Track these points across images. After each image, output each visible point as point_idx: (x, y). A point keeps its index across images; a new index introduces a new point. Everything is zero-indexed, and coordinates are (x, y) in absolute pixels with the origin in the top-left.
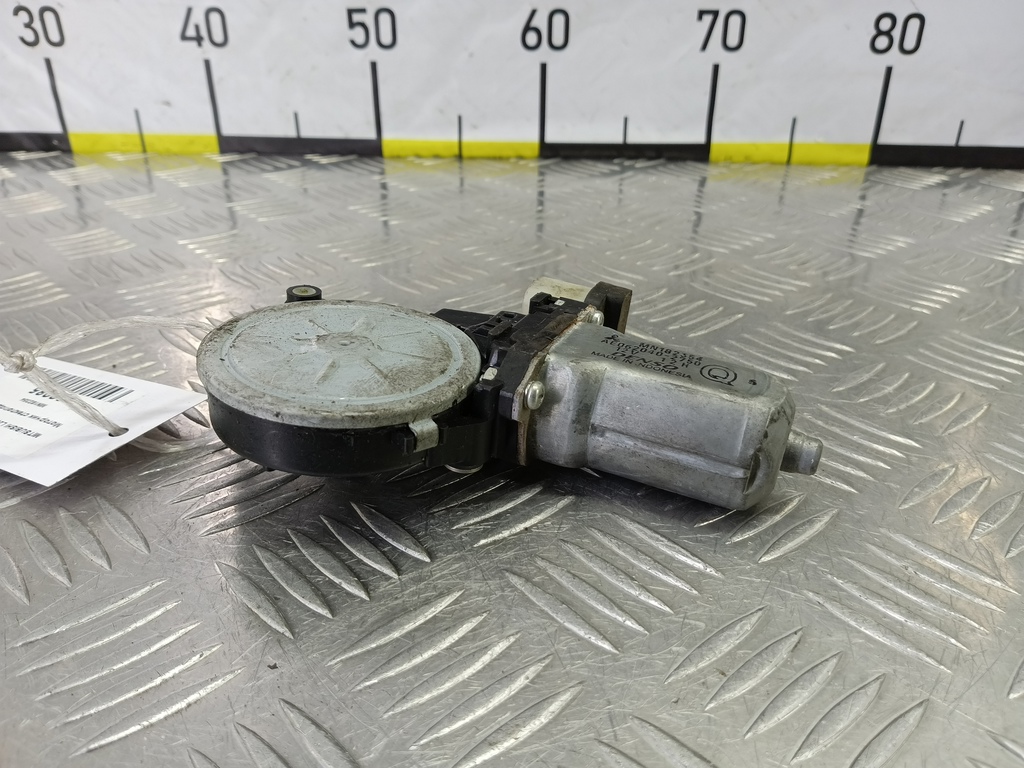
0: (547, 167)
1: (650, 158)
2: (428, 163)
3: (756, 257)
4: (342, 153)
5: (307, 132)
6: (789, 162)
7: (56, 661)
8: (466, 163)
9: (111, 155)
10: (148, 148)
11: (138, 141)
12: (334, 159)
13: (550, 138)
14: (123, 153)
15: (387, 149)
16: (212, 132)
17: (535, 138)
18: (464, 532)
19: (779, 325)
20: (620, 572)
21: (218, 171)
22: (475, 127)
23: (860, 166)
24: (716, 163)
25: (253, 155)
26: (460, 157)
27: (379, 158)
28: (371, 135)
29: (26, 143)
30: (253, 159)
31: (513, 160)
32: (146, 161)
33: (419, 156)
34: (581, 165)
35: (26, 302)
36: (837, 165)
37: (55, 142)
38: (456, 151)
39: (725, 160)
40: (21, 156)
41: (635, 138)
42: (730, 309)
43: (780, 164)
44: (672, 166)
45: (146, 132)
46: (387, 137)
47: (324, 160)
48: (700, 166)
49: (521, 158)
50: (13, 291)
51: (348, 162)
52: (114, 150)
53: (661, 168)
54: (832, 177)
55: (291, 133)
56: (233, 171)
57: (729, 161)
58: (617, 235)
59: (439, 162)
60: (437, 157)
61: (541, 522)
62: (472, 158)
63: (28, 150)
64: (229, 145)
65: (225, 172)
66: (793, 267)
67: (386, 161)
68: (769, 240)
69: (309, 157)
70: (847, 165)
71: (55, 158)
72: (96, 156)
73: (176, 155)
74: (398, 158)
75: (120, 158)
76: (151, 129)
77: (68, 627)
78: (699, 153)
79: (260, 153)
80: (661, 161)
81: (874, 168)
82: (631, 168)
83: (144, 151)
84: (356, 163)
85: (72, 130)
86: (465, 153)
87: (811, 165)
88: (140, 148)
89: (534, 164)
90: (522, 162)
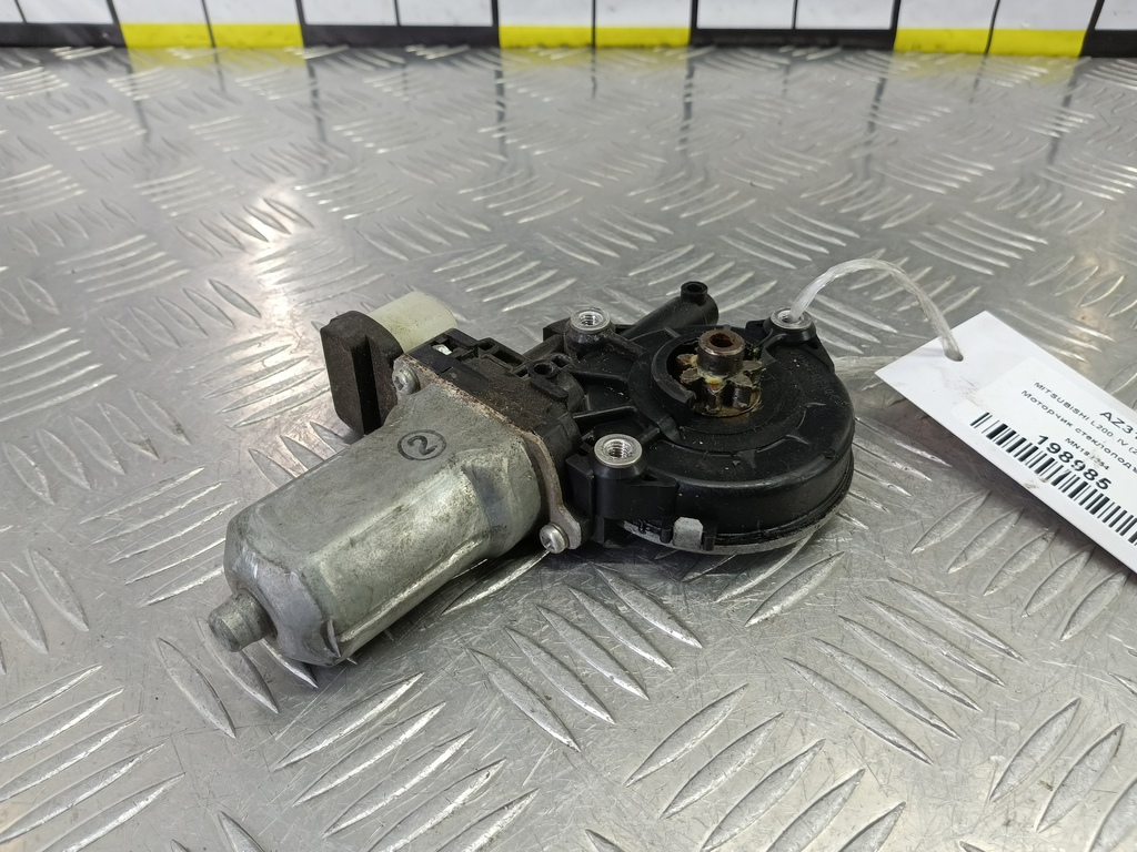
0: (700, 59)
1: (824, 47)
2: (556, 56)
3: (979, 200)
4: (451, 45)
5: (410, 18)
6: (986, 52)
7: (330, 786)
8: (600, 54)
9: (176, 53)
10: (217, 42)
11: (205, 32)
12: (443, 52)
13: (703, 23)
14: (189, 48)
15: (505, 37)
16: (295, 20)
17: (686, 22)
18: (729, 608)
19: (1024, 303)
20: (917, 661)
21: (304, 72)
22: (612, 9)
23: (1072, 57)
24: (902, 52)
25: (344, 48)
26: (593, 46)
27: (495, 50)
28: (487, 21)
29: (71, 37)
30: (343, 52)
31: (657, 50)
32: (216, 58)
33: (543, 46)
34: (741, 57)
36: (1044, 57)
37: (105, 35)
38: (589, 39)
39: (913, 49)
40: (66, 53)
41: (805, 22)
42: (963, 279)
43: (977, 53)
44: (851, 58)
45: (213, 22)
46: (505, 22)
47: (431, 55)
48: (883, 56)
49: (666, 46)
51: (459, 56)
52: (177, 45)
53: (838, 62)
54: (1042, 75)
55: (390, 20)
56: (320, 71)
57: (917, 51)
58: (809, 168)
59: (570, 53)
60: (565, 46)
61: (813, 592)
62: (608, 47)
63: (74, 46)
64: (313, 36)
65: (312, 73)
66: (1023, 216)
67: (504, 54)
68: (987, 172)
69: (411, 49)
70: (1055, 56)
71: (106, 55)
72: (156, 53)
73: (252, 48)
74: (517, 48)
75: (187, 56)
76: (221, 17)
77: (331, 741)
78: (883, 40)
79: (352, 45)
80: (837, 50)
81: (1088, 59)
82: (802, 60)
83: (214, 45)
84: (469, 58)
85: (125, 20)
86: (599, 41)
87: (1015, 56)
88: (208, 42)
89: (684, 56)
90: (670, 53)
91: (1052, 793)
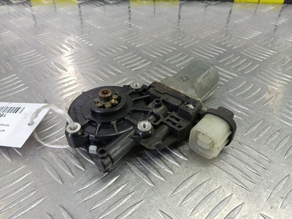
0: (183, 4)
1: (215, 1)
2: (145, 3)
3: (258, 41)
6: (259, 3)
7: (89, 198)
8: (157, 3)
9: (43, 2)
12: (114, 1)
19: (271, 68)
20: (246, 164)
21: (77, 7)
23: (281, 4)
24: (236, 3)
26: (154, 0)
30: (88, 2)
31: (171, 1)
32: (54, 3)
34: (194, 3)
35: (35, 62)
36: (274, 4)
40: (14, 1)
42: (255, 62)
43: (256, 3)
44: (223, 4)
47: (111, 2)
48: (231, 3)
49: (174, 0)
50: (30, 57)
51: (119, 3)
53: (220, 5)
54: (273, 9)
56: (82, 6)
57: (240, 2)
58: (213, 32)
59: (148, 2)
62: (158, 1)
65: (79, 7)
66: (270, 46)
67: (131, 2)
68: (260, 34)
69: (106, 1)
70: (277, 4)
71: (25, 2)
72: (38, 2)
75: (46, 2)
77: (89, 185)
80: (219, 2)
81: (285, 4)
82: (210, 4)
84: (121, 3)
89: (178, 3)
90: (175, 2)
91: (283, 200)
